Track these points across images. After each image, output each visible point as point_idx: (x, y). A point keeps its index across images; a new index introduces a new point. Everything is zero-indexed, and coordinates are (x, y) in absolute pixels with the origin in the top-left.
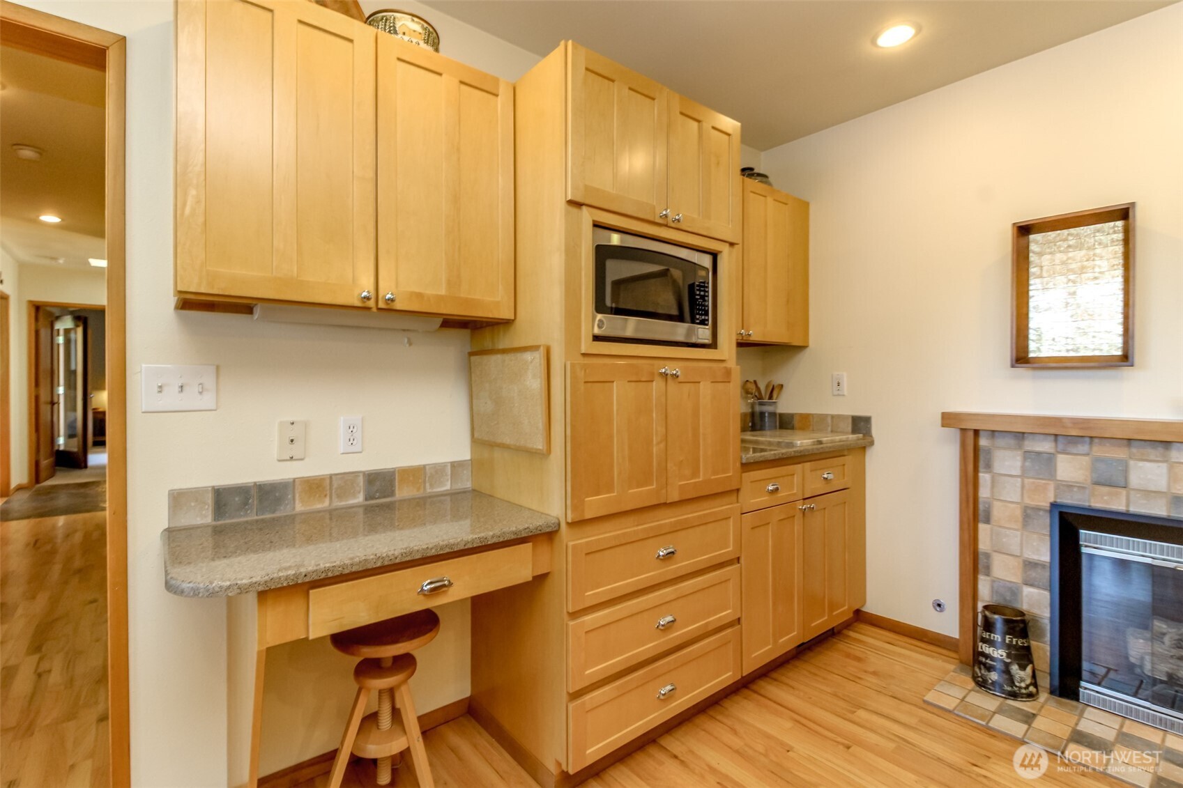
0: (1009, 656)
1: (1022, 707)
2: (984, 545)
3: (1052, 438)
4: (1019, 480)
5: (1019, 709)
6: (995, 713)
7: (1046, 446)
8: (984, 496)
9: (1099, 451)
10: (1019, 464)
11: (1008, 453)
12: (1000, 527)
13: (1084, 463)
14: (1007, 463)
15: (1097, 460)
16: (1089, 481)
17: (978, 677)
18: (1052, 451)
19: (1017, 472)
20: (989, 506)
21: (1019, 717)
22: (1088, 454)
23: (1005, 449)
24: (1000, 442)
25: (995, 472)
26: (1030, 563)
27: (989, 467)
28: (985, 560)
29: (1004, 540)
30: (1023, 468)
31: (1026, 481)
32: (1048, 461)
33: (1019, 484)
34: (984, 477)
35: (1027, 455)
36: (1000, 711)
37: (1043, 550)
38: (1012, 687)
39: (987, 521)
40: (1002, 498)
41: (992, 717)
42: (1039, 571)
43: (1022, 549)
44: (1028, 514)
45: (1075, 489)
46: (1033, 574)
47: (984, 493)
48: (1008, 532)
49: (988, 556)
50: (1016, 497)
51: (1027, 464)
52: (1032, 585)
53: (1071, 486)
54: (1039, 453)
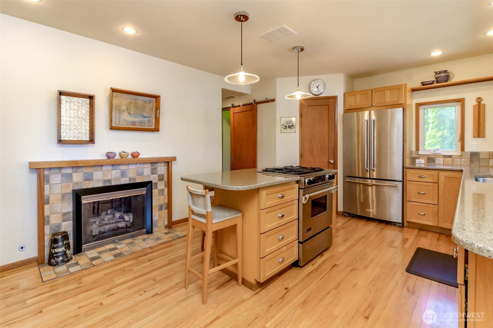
0: (65, 248)
1: (72, 263)
2: (47, 213)
3: (72, 168)
4: (60, 184)
5: (72, 264)
6: (68, 269)
7: (69, 171)
8: (46, 194)
9: (85, 170)
10: (60, 179)
11: (56, 175)
12: (53, 204)
13: (81, 175)
14: (55, 179)
15: (85, 173)
16: (83, 181)
17: (54, 263)
18: (71, 172)
19: (60, 182)
20: (49, 197)
21: (75, 265)
22: (82, 172)
23: (54, 174)
24: (53, 171)
25: (51, 183)
26: (64, 213)
27: (48, 182)
28: (47, 219)
29: (55, 208)
30: (61, 180)
31: (63, 184)
32: (70, 176)
33: (60, 187)
34: (47, 187)
35: (63, 175)
36: (68, 267)
37: (69, 207)
38: (67, 258)
39: (48, 203)
40: (54, 193)
41: (69, 270)
42: (68, 215)
43: (61, 210)
44: (63, 196)
45: (79, 184)
46: (66, 217)
47: (46, 193)
48: (56, 205)
49: (48, 217)
50: (59, 191)
51: (63, 178)
52: (65, 221)
53: (78, 183)
54: (67, 174)
